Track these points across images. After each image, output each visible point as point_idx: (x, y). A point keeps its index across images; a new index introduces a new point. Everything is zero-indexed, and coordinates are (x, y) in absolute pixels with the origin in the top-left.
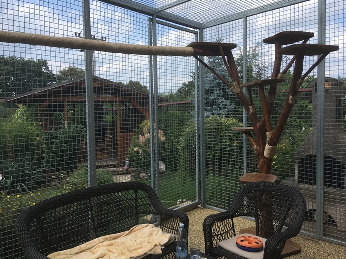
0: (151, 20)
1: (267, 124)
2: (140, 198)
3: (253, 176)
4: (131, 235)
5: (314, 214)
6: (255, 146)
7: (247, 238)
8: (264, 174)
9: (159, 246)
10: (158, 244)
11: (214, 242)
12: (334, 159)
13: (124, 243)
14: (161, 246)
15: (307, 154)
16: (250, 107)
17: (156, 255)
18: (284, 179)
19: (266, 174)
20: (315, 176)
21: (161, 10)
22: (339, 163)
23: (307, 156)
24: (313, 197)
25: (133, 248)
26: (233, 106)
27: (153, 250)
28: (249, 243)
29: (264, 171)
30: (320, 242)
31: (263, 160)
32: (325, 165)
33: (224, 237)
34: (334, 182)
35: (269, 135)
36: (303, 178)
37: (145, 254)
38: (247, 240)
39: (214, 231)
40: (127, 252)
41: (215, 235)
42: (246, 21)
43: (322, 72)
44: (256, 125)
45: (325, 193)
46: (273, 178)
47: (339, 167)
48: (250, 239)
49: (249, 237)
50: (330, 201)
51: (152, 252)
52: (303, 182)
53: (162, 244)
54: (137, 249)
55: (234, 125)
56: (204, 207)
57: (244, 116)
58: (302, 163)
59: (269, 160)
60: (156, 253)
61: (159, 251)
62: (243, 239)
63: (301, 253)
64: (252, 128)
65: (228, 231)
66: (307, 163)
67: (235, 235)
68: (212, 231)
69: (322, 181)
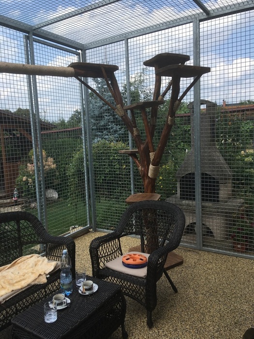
0: (27, 38)
1: (150, 145)
2: (23, 229)
3: (138, 197)
4: (14, 267)
5: (194, 227)
6: (140, 168)
7: (133, 255)
8: (149, 194)
9: (44, 276)
10: (42, 274)
11: (101, 263)
12: (209, 175)
13: (6, 277)
14: (47, 275)
15: (187, 173)
16: (134, 129)
17: (40, 285)
18: (168, 197)
19: (151, 194)
20: (194, 192)
21: (37, 27)
22: (214, 179)
23: (187, 175)
24: (193, 212)
25: (15, 281)
27: (37, 281)
28: (134, 260)
29: (149, 191)
30: (200, 252)
31: (147, 180)
32: (202, 182)
33: (111, 258)
34: (210, 197)
35: (152, 155)
36: (184, 195)
37: (28, 285)
38: (132, 258)
39: (100, 253)
40: (8, 286)
41: (102, 257)
42: (128, 43)
43: (197, 94)
44: (140, 147)
45: (203, 207)
46: (157, 197)
47: (214, 182)
48: (135, 256)
49: (134, 255)
50: (208, 214)
52: (184, 199)
53: (47, 272)
54: (19, 281)
56: (95, 231)
57: (130, 138)
58: (183, 181)
59: (153, 181)
60: (40, 283)
61: (44, 280)
62: (128, 257)
63: (184, 264)
64: (137, 150)
65: (115, 252)
66: (187, 181)
67: (122, 255)
68: (99, 254)
69: (200, 197)
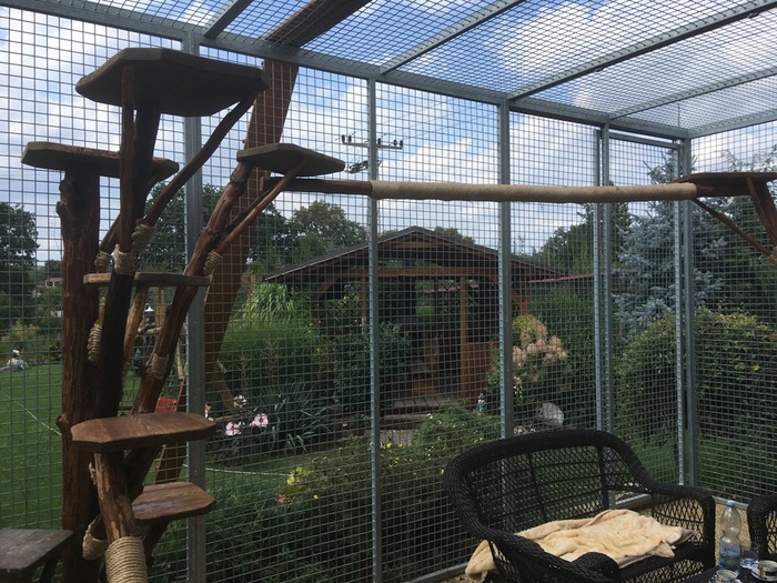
0: (599, 135)
2: (608, 462)
4: (603, 523)
9: (668, 545)
10: (664, 541)
11: (770, 544)
13: (599, 536)
14: (671, 545)
25: (621, 544)
26: (718, 285)
27: (659, 550)
37: (647, 554)
39: (769, 525)
40: (615, 549)
41: (773, 532)
51: (657, 552)
53: (672, 541)
54: (628, 545)
55: (750, 326)
60: (664, 556)
61: (668, 552)
